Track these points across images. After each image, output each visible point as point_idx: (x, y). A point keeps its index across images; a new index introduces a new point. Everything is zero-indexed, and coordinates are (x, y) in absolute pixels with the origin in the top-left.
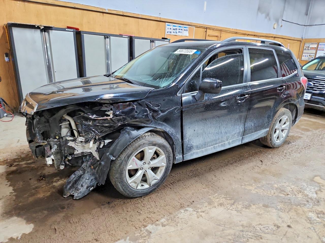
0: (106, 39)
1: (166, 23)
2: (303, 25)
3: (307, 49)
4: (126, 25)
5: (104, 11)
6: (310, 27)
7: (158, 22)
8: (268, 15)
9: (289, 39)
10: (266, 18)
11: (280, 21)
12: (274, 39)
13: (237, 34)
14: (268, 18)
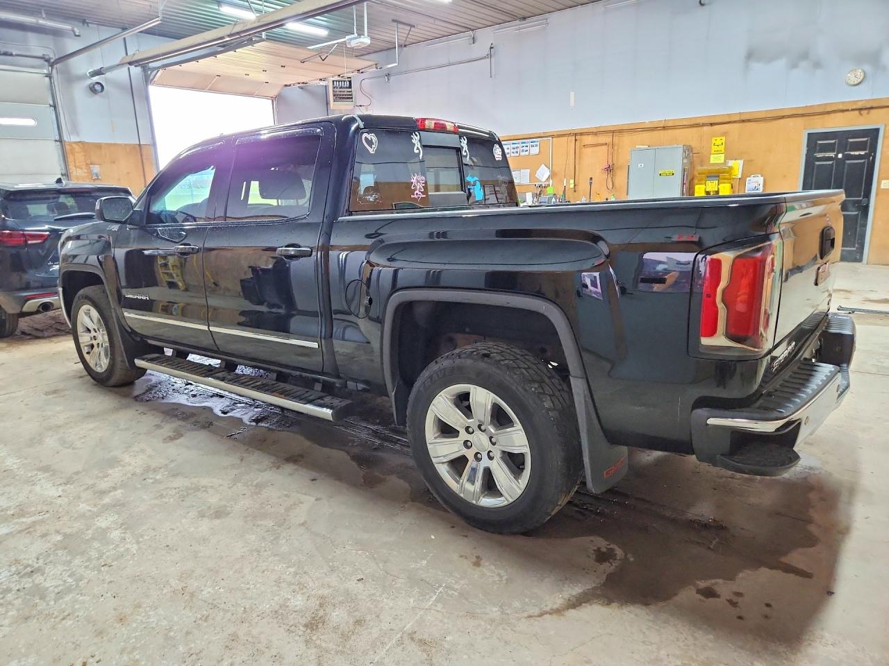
8: (802, 56)
12: (861, 115)
13: (667, 129)
14: (803, 64)
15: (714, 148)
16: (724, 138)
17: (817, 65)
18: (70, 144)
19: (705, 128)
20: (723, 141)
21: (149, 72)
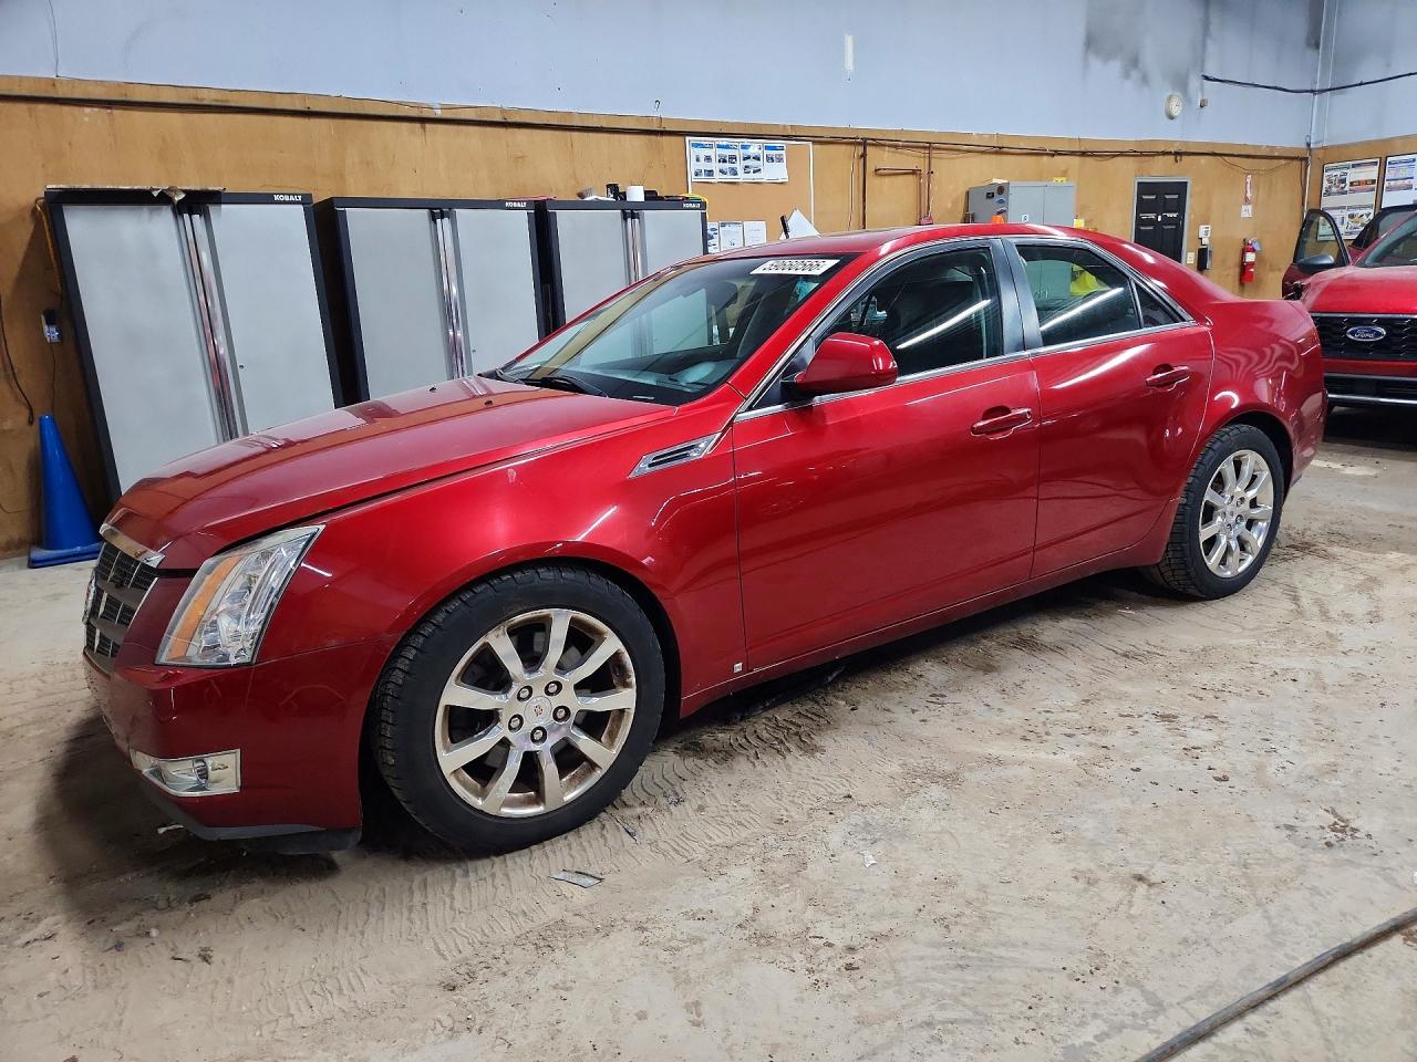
0: (439, 221)
1: (687, 138)
2: (1307, 91)
3: (1334, 189)
4: (519, 159)
5: (426, 114)
6: (1339, 98)
7: (653, 137)
8: (1134, 62)
9: (1248, 156)
10: (1127, 75)
11: (1195, 82)
12: (1176, 161)
13: (1002, 153)
14: (1135, 74)
17: (1145, 80)
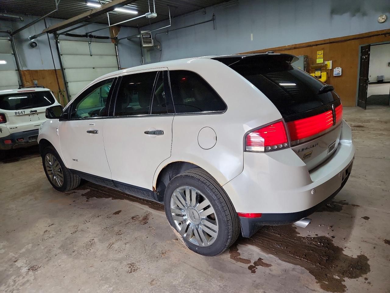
8: (357, 11)
12: (386, 36)
13: (296, 48)
14: (358, 14)
15: (318, 56)
16: (322, 51)
17: (364, 14)
18: (23, 71)
19: (314, 47)
20: (322, 53)
21: (57, 36)
